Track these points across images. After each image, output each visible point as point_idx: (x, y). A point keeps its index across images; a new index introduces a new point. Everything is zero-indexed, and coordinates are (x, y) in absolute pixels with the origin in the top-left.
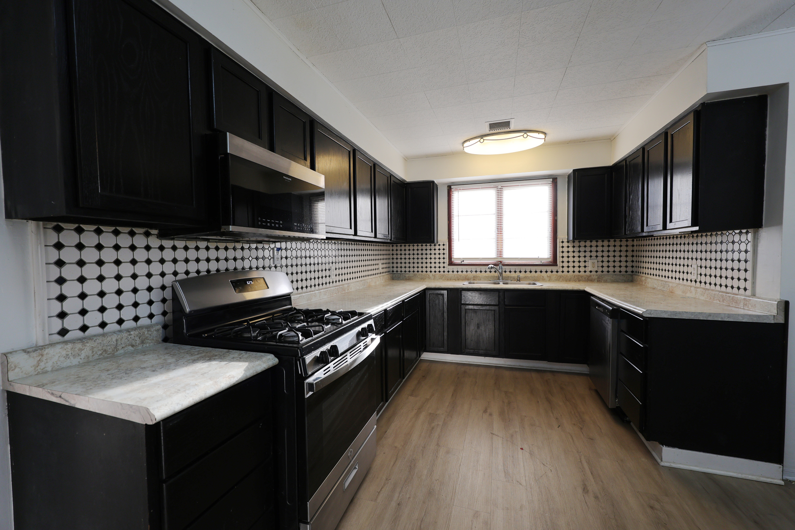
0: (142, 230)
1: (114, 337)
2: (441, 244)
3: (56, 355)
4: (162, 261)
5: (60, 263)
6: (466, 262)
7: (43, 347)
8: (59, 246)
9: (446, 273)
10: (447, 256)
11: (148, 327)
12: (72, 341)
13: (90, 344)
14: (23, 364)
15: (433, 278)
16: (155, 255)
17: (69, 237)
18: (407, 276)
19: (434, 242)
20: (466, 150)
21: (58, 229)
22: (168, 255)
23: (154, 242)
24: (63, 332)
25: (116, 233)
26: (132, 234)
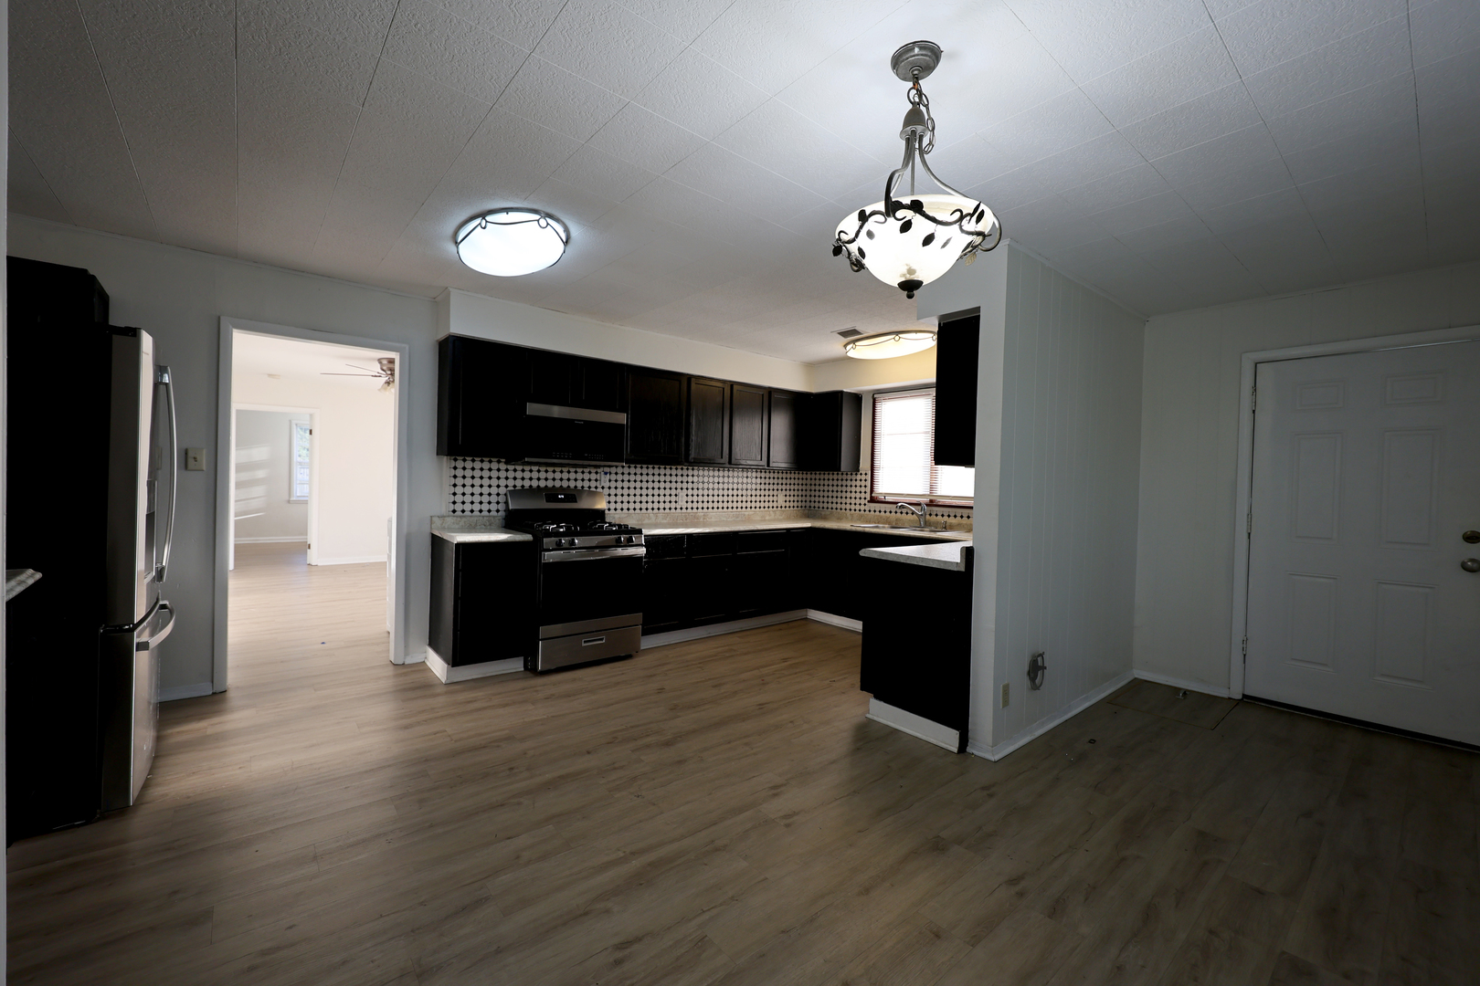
0: (496, 460)
1: (476, 519)
2: (863, 473)
3: (450, 521)
4: (507, 478)
5: (455, 477)
6: (889, 499)
7: (445, 517)
8: (455, 468)
9: (867, 512)
10: (868, 489)
11: (494, 517)
12: (457, 517)
13: (464, 519)
14: (437, 522)
15: (850, 518)
16: (502, 474)
17: (460, 464)
18: (823, 513)
19: (839, 470)
20: (849, 354)
21: (455, 460)
22: (511, 474)
23: (503, 466)
24: (454, 511)
25: (482, 461)
26: (490, 462)
